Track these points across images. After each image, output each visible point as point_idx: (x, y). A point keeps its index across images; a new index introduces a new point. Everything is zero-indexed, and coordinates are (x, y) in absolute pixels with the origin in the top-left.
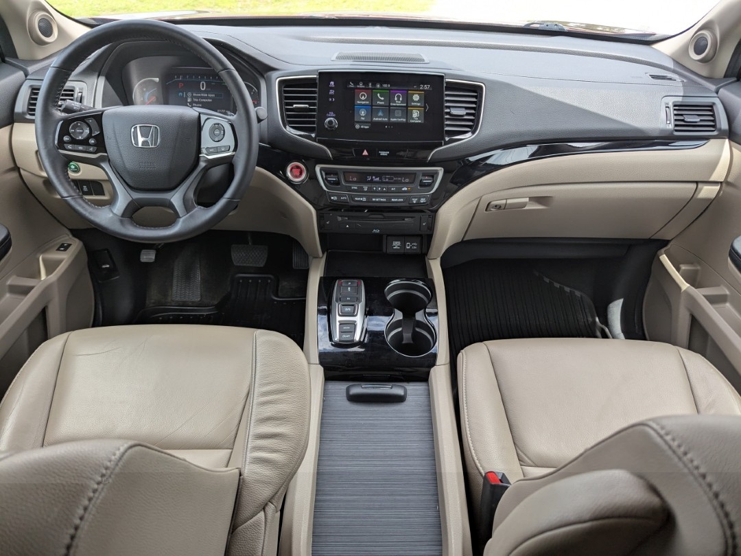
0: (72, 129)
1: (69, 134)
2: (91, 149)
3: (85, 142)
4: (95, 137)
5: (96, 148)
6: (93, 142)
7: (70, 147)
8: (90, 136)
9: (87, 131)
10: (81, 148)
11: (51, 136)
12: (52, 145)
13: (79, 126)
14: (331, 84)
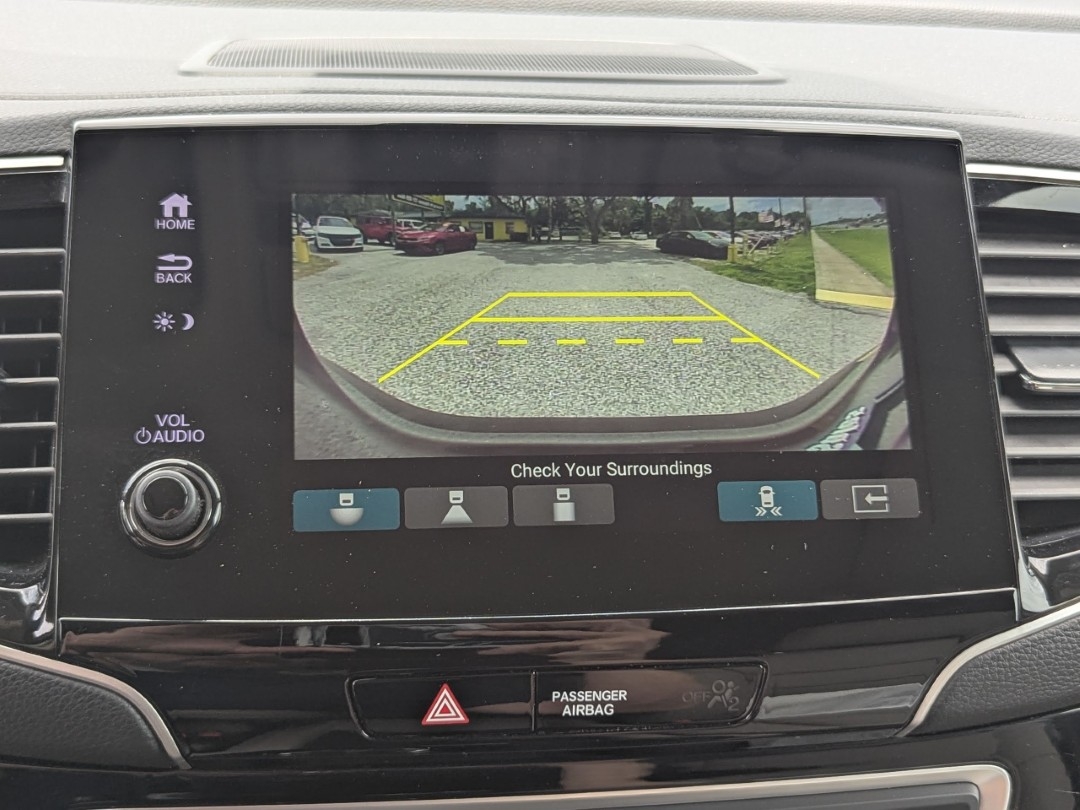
14: (168, 213)
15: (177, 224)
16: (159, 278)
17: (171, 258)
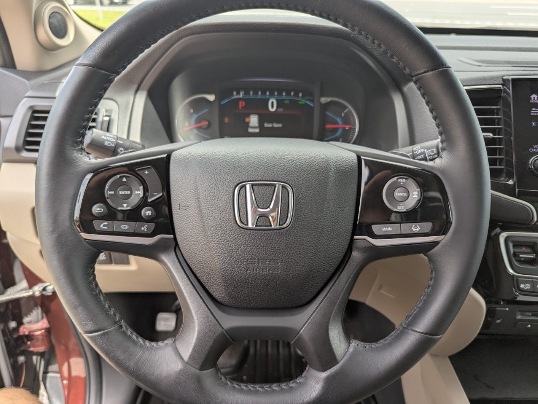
0: (110, 189)
1: (103, 200)
2: (144, 228)
3: (133, 215)
4: (154, 205)
5: (153, 225)
6: (149, 213)
7: (103, 225)
8: (144, 203)
9: (140, 192)
10: (125, 227)
11: (67, 207)
12: (67, 223)
13: (124, 184)
14: (532, 99)
15: (535, 101)
16: (532, 114)
17: (534, 109)
